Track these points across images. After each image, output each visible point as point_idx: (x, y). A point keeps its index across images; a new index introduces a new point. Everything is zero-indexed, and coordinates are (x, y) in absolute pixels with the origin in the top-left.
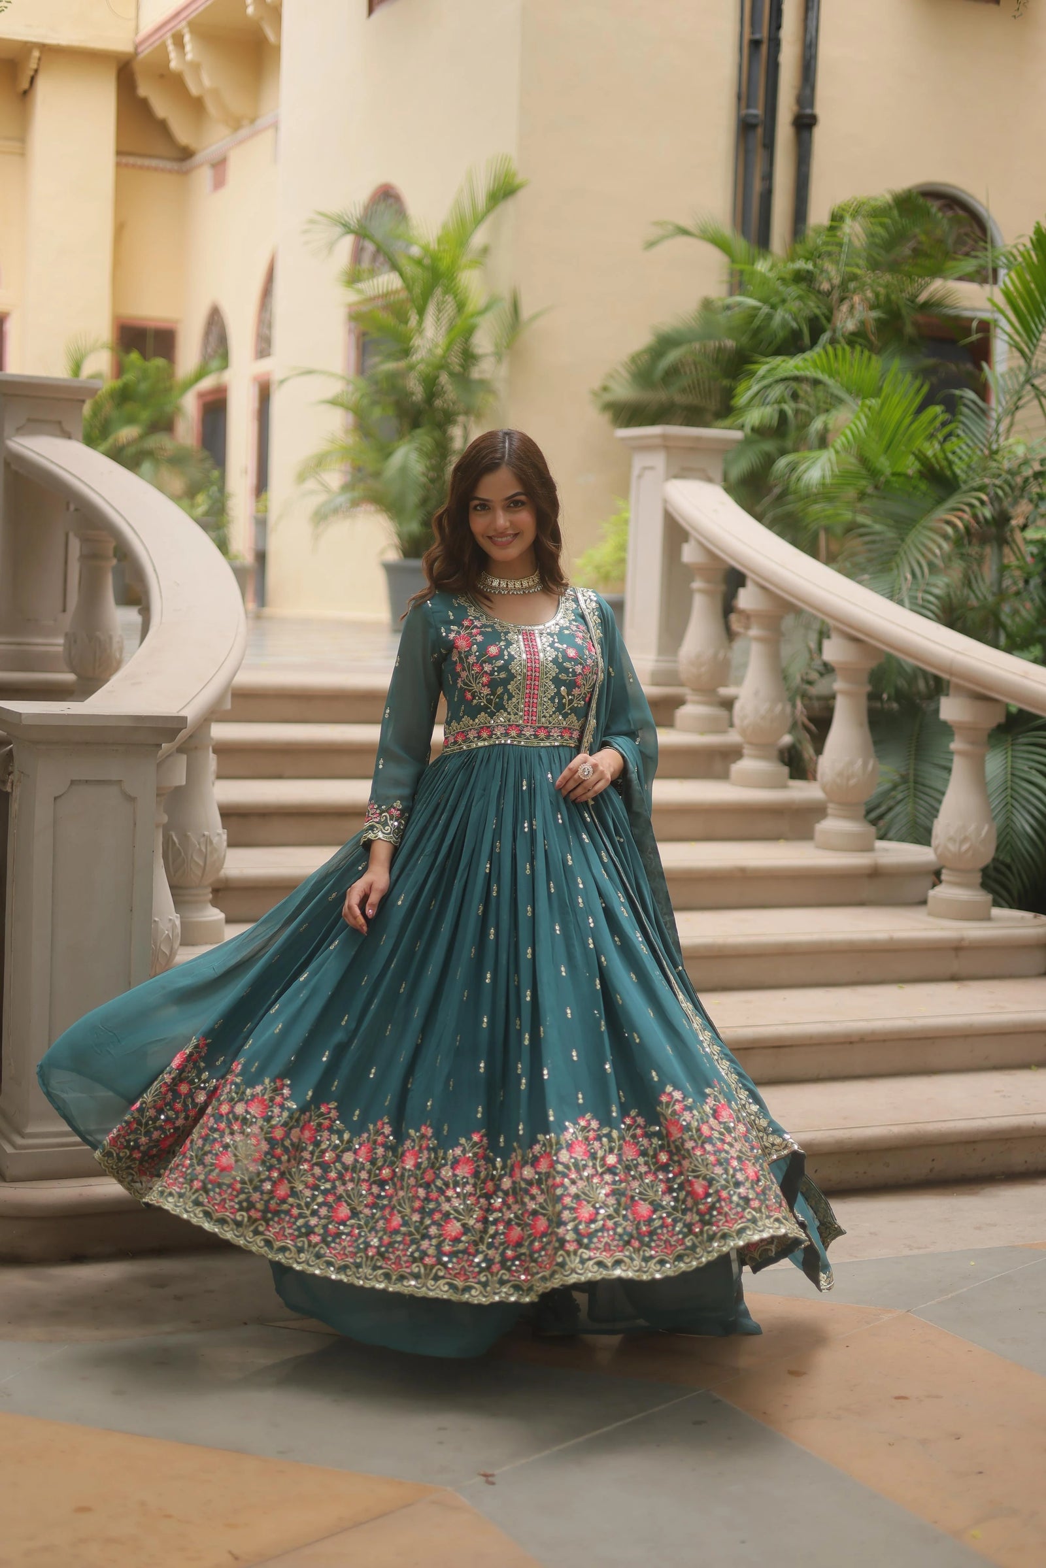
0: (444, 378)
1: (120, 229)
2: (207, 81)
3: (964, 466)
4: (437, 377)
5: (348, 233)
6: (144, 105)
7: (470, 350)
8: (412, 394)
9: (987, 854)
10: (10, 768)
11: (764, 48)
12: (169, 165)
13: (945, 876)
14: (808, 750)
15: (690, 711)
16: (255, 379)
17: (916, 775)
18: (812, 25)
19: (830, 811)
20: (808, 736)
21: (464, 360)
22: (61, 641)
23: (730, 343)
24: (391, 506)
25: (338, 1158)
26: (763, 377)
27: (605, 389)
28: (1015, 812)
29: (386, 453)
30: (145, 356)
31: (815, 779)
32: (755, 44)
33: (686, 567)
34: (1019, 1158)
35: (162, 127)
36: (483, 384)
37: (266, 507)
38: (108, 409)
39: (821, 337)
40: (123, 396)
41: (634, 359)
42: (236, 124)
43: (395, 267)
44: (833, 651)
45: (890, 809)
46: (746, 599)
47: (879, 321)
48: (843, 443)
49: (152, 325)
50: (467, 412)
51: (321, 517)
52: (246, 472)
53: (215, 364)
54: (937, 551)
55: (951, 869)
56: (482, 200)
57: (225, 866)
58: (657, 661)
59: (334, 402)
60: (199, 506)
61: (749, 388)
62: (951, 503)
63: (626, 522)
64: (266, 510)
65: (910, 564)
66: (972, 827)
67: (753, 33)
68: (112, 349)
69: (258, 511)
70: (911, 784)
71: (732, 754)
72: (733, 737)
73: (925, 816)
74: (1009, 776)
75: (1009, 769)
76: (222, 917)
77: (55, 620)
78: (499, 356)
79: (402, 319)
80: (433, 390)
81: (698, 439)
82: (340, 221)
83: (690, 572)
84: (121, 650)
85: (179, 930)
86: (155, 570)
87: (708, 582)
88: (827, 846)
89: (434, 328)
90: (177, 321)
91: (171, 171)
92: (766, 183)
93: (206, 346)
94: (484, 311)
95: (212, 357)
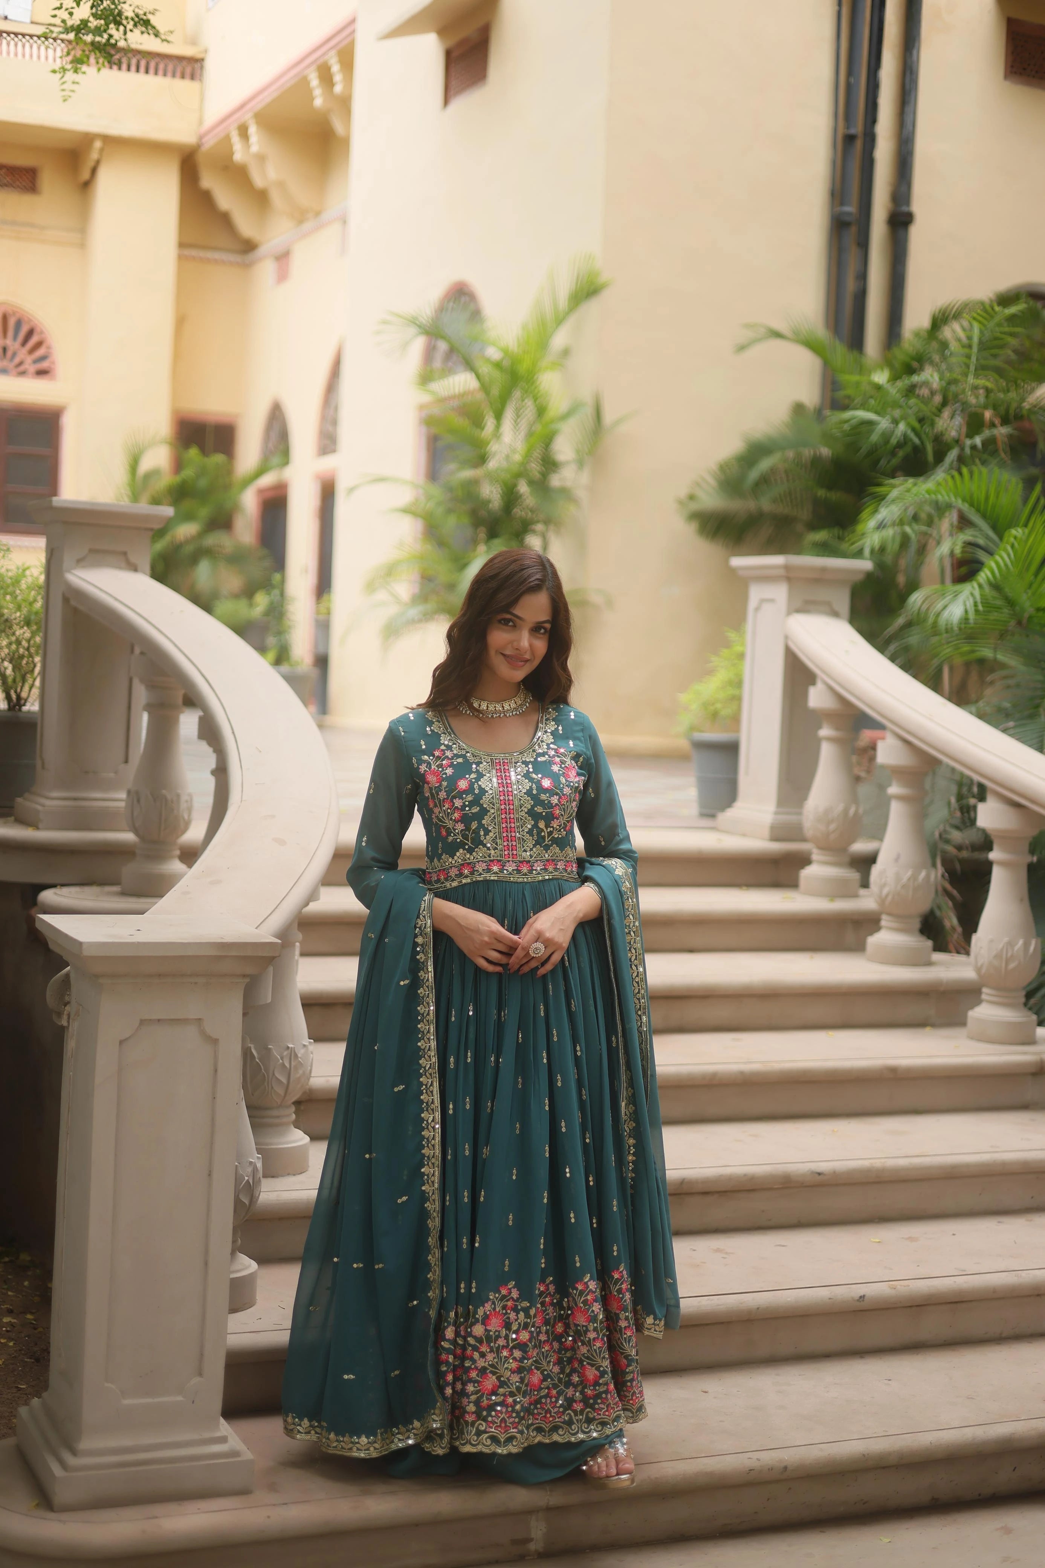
0: (523, 488)
1: (180, 322)
2: (272, 173)
4: (515, 486)
5: (421, 333)
6: (207, 197)
7: (551, 456)
8: (489, 501)
10: (67, 998)
11: (859, 144)
12: (232, 258)
15: (815, 872)
16: (317, 476)
18: (908, 119)
19: (985, 996)
20: (950, 903)
21: (545, 467)
22: (123, 795)
23: (825, 451)
27: (692, 497)
29: (461, 564)
30: (204, 452)
31: (968, 951)
32: (849, 139)
33: (814, 712)
35: (225, 220)
36: (565, 493)
37: (329, 607)
39: (948, 455)
40: (182, 491)
41: (723, 467)
42: (300, 216)
43: (469, 366)
44: (990, 817)
46: (885, 753)
47: (1010, 437)
48: (987, 577)
49: (212, 420)
50: (547, 522)
51: (392, 631)
52: (306, 571)
53: (275, 460)
56: (563, 300)
58: (777, 813)
59: (406, 511)
60: (257, 605)
63: (741, 656)
64: (328, 611)
67: (848, 128)
68: (171, 444)
69: (318, 612)
71: (867, 923)
72: (866, 902)
76: (307, 1139)
77: (116, 772)
78: (580, 463)
79: (478, 423)
80: (511, 498)
81: (824, 570)
82: (413, 321)
83: (817, 718)
84: (190, 810)
85: (261, 1174)
86: (233, 733)
87: (837, 729)
88: (982, 1038)
89: (513, 433)
90: (237, 417)
91: (233, 264)
92: (860, 283)
93: (267, 442)
94: (565, 417)
95: (272, 453)
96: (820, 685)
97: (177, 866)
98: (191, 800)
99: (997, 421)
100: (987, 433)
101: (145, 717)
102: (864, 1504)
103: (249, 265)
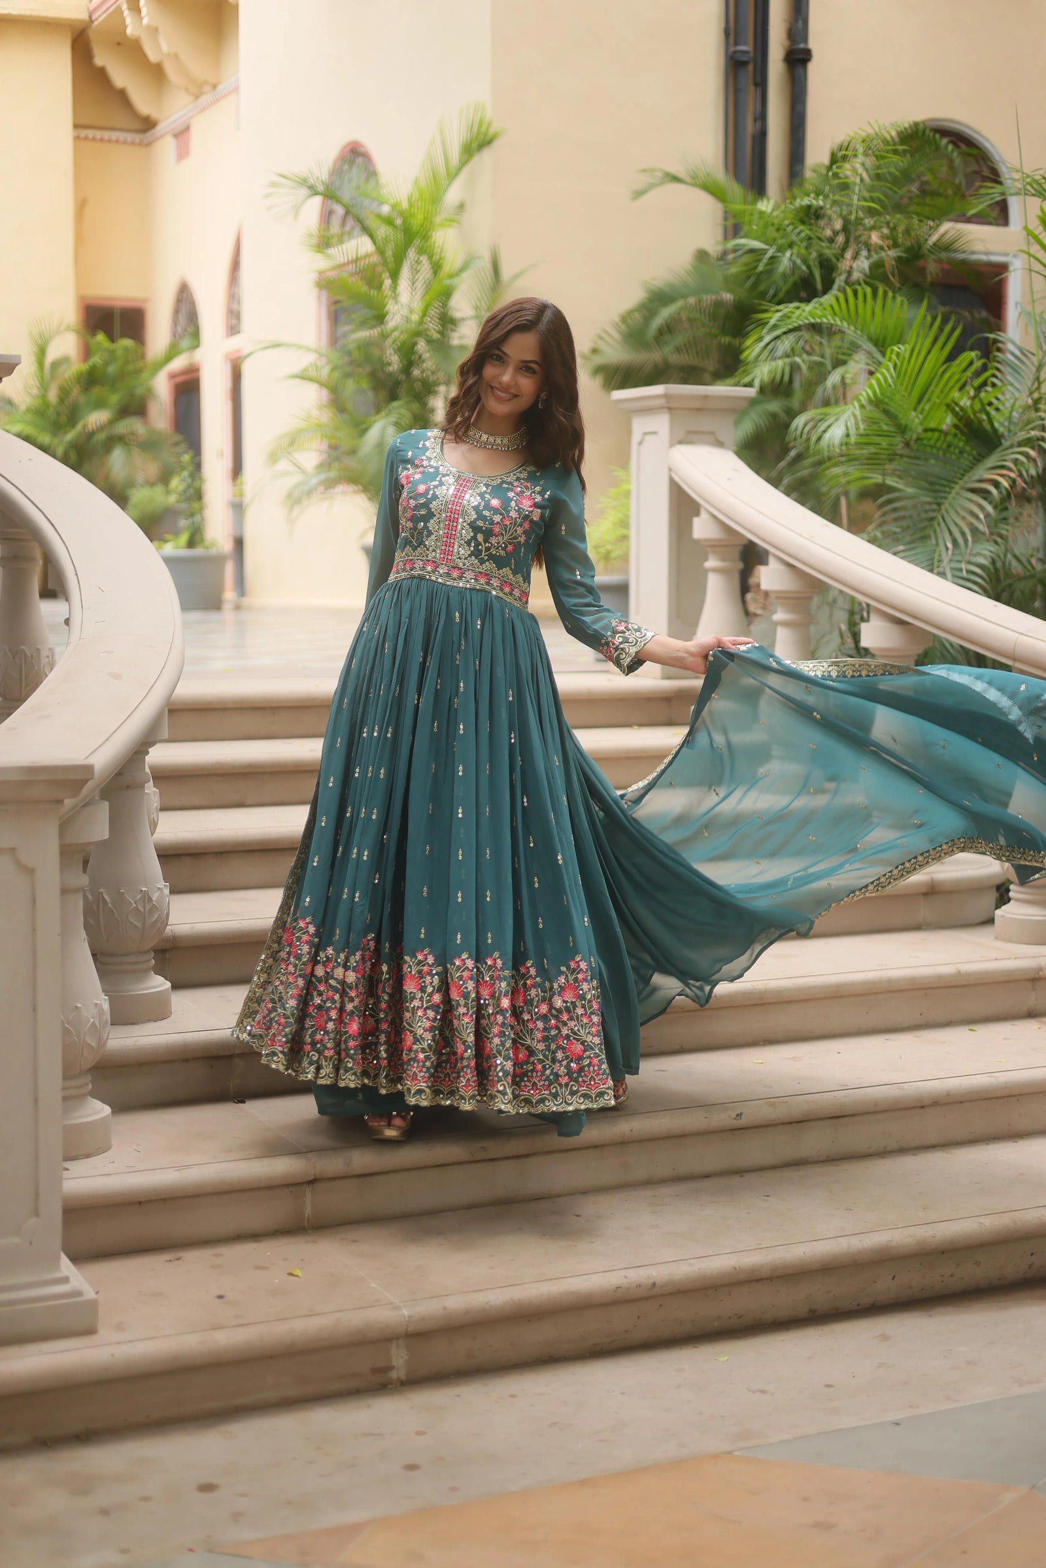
0: (422, 346)
1: (81, 205)
2: (165, 47)
4: (415, 344)
5: (314, 195)
6: (102, 73)
7: (450, 313)
8: (387, 364)
12: (130, 137)
13: (1013, 893)
16: (227, 356)
21: (442, 326)
23: (728, 297)
24: (370, 486)
26: (775, 327)
27: (595, 351)
29: (361, 429)
30: (112, 338)
33: (698, 542)
35: (122, 96)
37: (242, 490)
38: (76, 392)
39: (836, 279)
40: (91, 380)
41: (624, 319)
42: (197, 89)
43: (367, 230)
44: (872, 635)
46: (768, 577)
47: (899, 259)
48: (869, 396)
49: (118, 304)
51: (296, 499)
52: (219, 455)
53: (185, 343)
54: (982, 516)
56: (455, 155)
59: (303, 376)
60: (173, 490)
61: (760, 339)
62: (992, 461)
63: (627, 494)
64: (242, 493)
65: (950, 531)
68: (78, 332)
69: (234, 496)
76: (168, 985)
79: (373, 281)
80: (409, 359)
81: (706, 397)
82: (304, 182)
83: (704, 548)
84: (51, 665)
85: (108, 1019)
86: (76, 574)
87: (723, 559)
89: (409, 294)
90: (145, 301)
91: (132, 143)
92: (759, 124)
93: (176, 325)
94: (462, 270)
95: (181, 337)
96: (704, 515)
98: (53, 656)
99: (885, 245)
100: (875, 257)
102: (739, 1318)
103: (149, 144)
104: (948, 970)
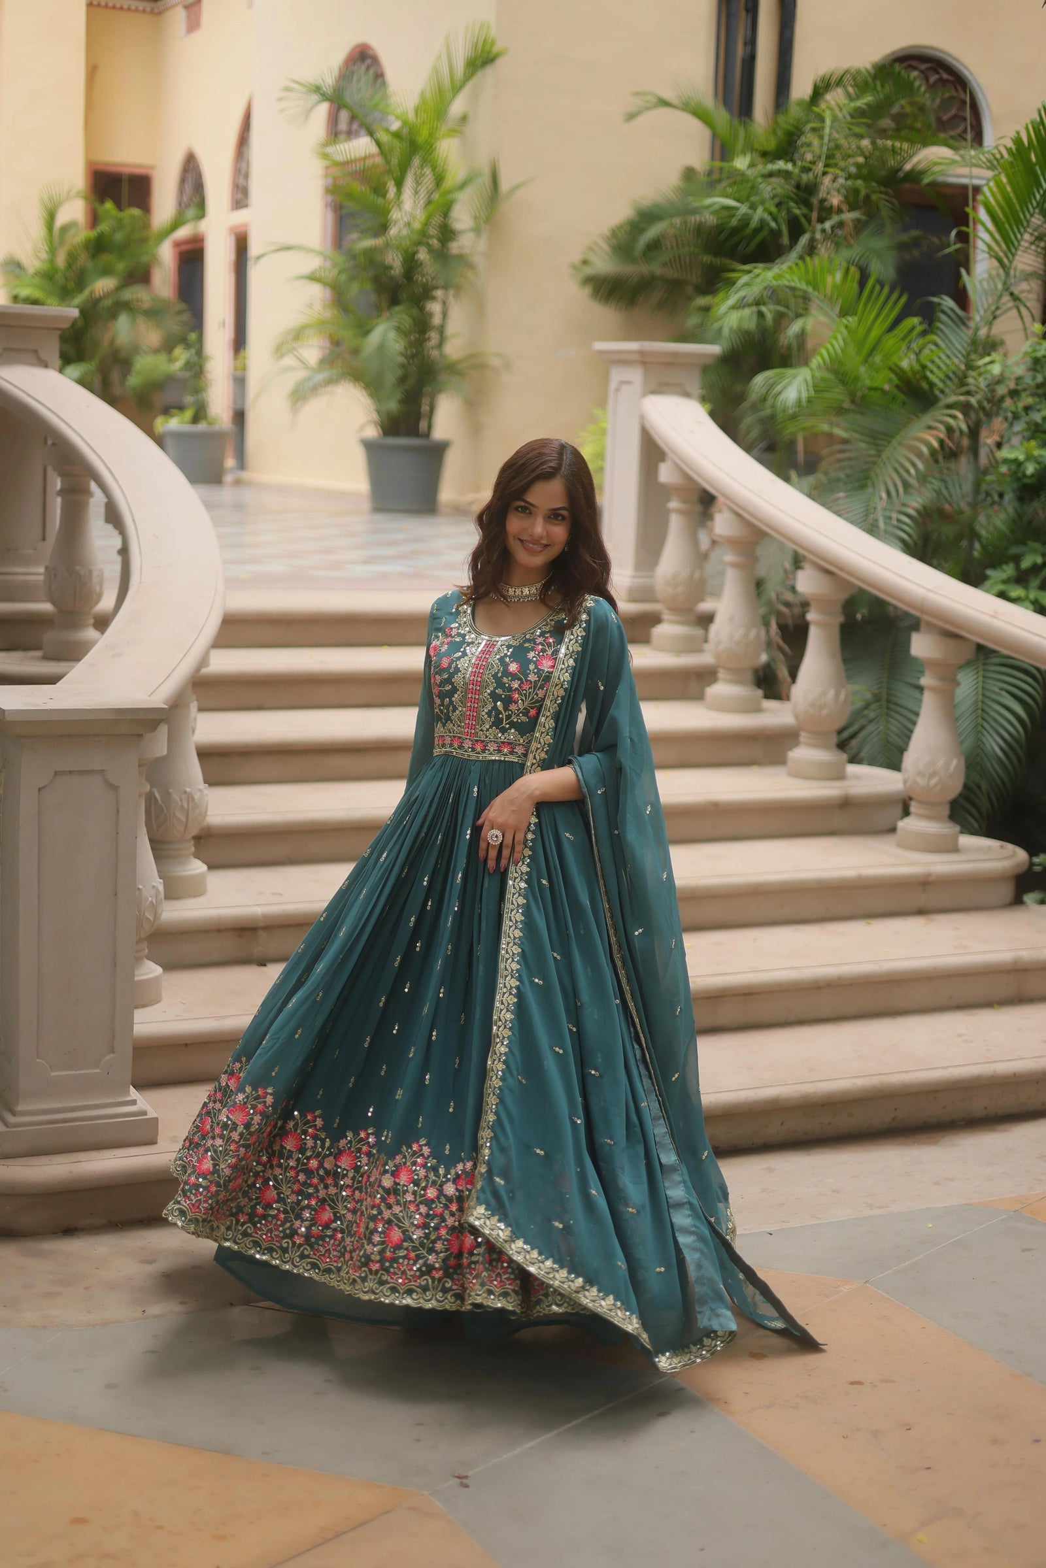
0: (423, 255)
1: (92, 72)
3: (941, 375)
4: (415, 253)
5: (324, 100)
7: (449, 225)
8: (390, 268)
9: (955, 787)
12: (141, 5)
13: (913, 808)
14: (783, 672)
15: (665, 630)
16: (232, 230)
17: (888, 694)
19: (802, 739)
20: (783, 657)
21: (443, 235)
22: (42, 570)
24: (372, 385)
25: (321, 1165)
27: (585, 262)
28: (985, 733)
29: (364, 330)
30: (119, 206)
31: (788, 698)
33: (663, 486)
34: (979, 1106)
36: (462, 259)
37: (244, 365)
38: (83, 259)
39: (801, 238)
40: (98, 247)
41: (614, 233)
43: (370, 134)
44: (807, 583)
45: (862, 728)
46: (722, 524)
48: (819, 364)
49: (126, 170)
50: (446, 288)
51: (300, 395)
52: (224, 325)
53: (191, 212)
54: (912, 471)
55: (920, 802)
56: (460, 69)
57: (208, 814)
58: (634, 577)
59: (313, 278)
60: (177, 360)
62: (926, 420)
63: (603, 432)
64: (244, 369)
65: (886, 484)
66: (941, 762)
68: (86, 198)
69: (236, 369)
70: (884, 703)
71: (706, 676)
72: (706, 658)
73: (897, 735)
74: (980, 697)
75: (980, 690)
76: (205, 867)
77: (35, 550)
78: (477, 230)
79: (380, 191)
80: (411, 264)
81: (675, 354)
82: (317, 89)
83: (668, 491)
84: (101, 583)
85: (162, 895)
86: (134, 520)
87: (684, 501)
88: (798, 774)
89: (412, 201)
90: (152, 167)
91: (144, 11)
92: (749, 48)
93: (182, 193)
94: (462, 186)
95: (187, 206)
96: (668, 463)
97: (91, 633)
98: (102, 574)
99: (845, 207)
100: (835, 219)
101: (59, 500)
103: (160, 13)
104: (850, 873)
